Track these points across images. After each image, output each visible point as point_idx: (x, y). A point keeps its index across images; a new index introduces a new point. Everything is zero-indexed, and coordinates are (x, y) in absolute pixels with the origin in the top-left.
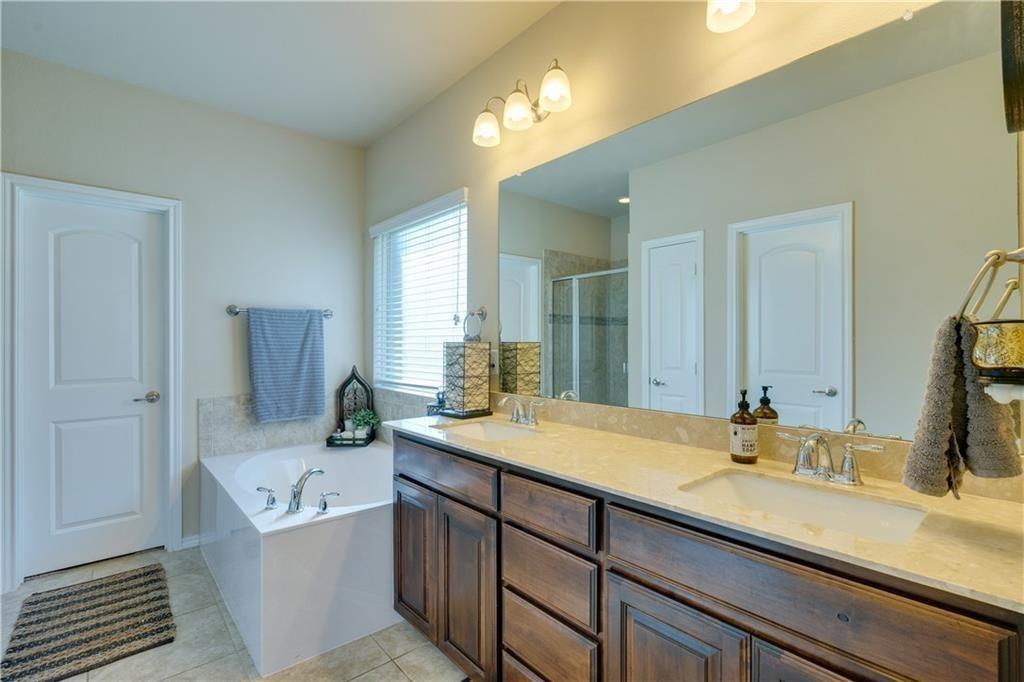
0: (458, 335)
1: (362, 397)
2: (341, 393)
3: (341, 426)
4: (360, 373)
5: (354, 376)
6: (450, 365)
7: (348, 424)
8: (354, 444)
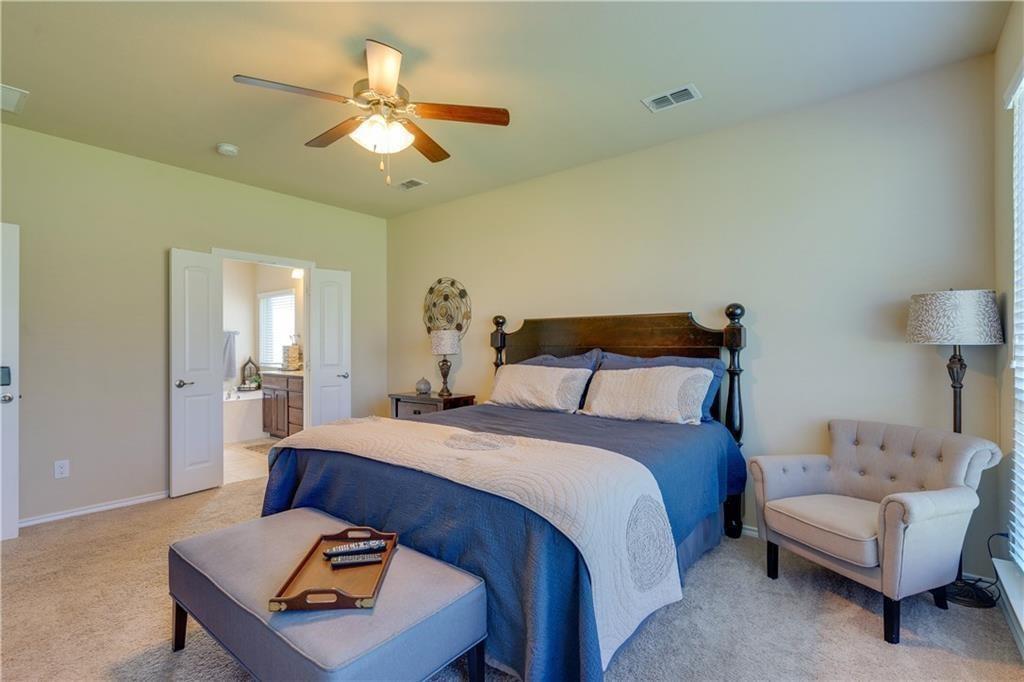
0: (289, 343)
1: (254, 371)
2: (244, 369)
3: (244, 382)
4: (253, 359)
5: (250, 361)
6: (284, 353)
7: (247, 382)
8: (250, 390)
